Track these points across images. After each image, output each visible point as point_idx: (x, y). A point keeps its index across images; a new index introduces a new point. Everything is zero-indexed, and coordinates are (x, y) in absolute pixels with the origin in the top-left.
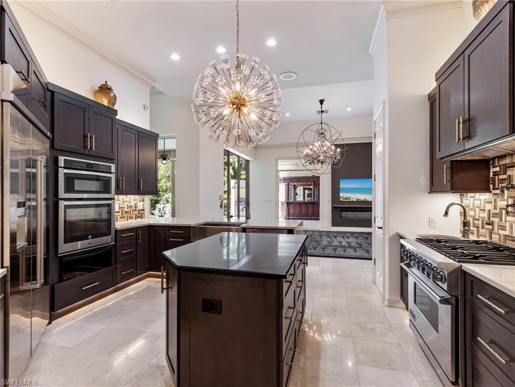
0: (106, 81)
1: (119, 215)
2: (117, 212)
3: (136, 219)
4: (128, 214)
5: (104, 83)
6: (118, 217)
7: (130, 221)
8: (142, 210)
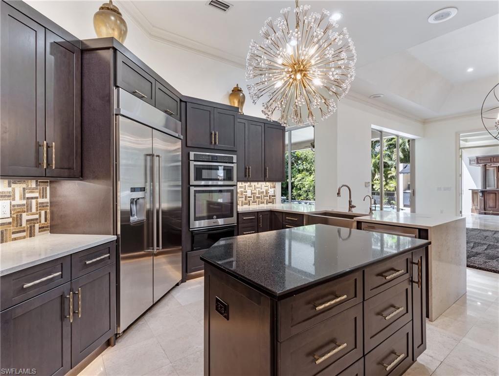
0: (237, 85)
1: (251, 200)
2: (249, 197)
3: (267, 204)
4: (260, 200)
5: (236, 86)
6: (251, 201)
7: (261, 205)
8: (273, 196)
